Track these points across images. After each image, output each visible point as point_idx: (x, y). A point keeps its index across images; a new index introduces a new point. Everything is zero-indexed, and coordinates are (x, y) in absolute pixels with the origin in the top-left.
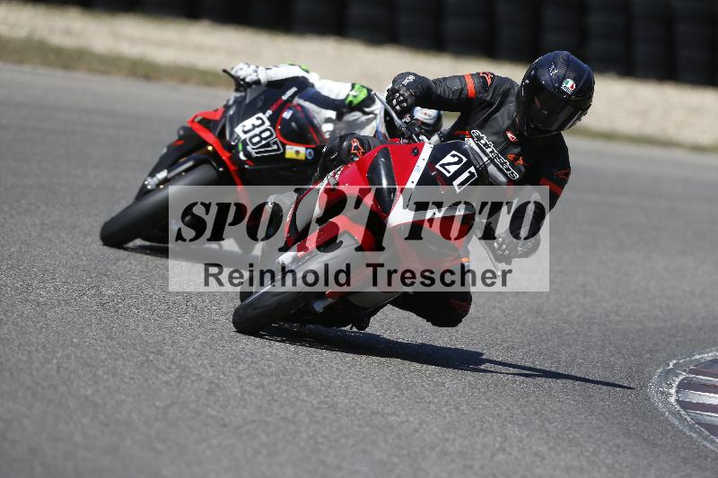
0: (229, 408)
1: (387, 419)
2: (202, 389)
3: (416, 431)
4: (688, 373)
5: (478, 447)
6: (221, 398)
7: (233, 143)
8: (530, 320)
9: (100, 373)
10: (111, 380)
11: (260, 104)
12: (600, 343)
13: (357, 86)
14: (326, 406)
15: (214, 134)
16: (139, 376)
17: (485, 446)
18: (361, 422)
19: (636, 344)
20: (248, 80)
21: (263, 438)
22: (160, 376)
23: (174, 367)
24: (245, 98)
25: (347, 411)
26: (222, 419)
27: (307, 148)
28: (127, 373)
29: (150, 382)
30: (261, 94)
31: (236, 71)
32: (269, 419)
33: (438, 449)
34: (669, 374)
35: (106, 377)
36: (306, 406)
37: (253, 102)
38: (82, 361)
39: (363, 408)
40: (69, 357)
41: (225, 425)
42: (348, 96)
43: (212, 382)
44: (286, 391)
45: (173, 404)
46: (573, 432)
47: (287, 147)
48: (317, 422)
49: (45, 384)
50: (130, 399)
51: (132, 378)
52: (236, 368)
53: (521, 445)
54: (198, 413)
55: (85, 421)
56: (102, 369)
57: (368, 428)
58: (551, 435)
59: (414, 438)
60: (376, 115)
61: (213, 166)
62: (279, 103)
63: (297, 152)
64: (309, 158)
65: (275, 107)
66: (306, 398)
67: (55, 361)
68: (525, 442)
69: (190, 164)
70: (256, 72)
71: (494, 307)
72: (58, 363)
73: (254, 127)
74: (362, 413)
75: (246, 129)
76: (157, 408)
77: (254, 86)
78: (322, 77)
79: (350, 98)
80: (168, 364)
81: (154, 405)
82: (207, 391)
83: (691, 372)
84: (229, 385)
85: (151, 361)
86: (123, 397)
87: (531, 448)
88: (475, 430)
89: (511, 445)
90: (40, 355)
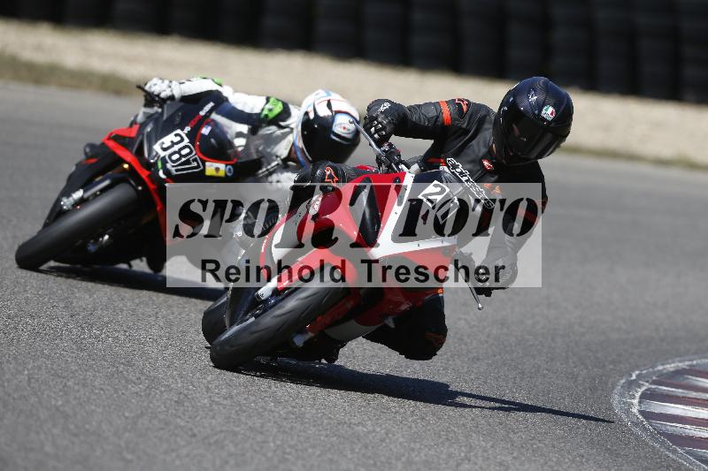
0: (198, 418)
1: (353, 429)
2: (171, 400)
3: (383, 440)
4: (651, 384)
5: (444, 456)
6: (190, 409)
7: (152, 161)
8: (494, 332)
9: (70, 383)
10: (82, 391)
11: (178, 120)
12: (564, 354)
13: (272, 100)
14: (294, 417)
15: (131, 152)
16: (109, 387)
17: (450, 456)
18: (328, 432)
19: (599, 355)
20: (163, 95)
21: (232, 448)
22: (130, 386)
23: (143, 378)
24: (162, 113)
25: (315, 421)
26: (191, 429)
27: (227, 165)
28: (96, 383)
29: (120, 393)
30: (178, 110)
31: (150, 87)
32: (237, 429)
33: (403, 459)
34: (631, 385)
35: (76, 387)
36: (274, 417)
37: (171, 118)
38: (53, 372)
39: (330, 418)
40: (40, 368)
41: (194, 435)
42: (263, 110)
43: (181, 393)
44: (254, 402)
45: (142, 414)
46: (537, 442)
47: (207, 164)
48: (284, 432)
49: (16, 396)
50: (100, 410)
51: (102, 389)
52: (204, 378)
53: (485, 454)
54: (167, 424)
55: (55, 431)
56: (73, 380)
57: (335, 438)
58: (515, 445)
59: (381, 448)
60: (292, 129)
61: (131, 184)
62: (197, 119)
63: (217, 169)
64: (229, 174)
65: (193, 123)
66: (273, 409)
67: (26, 372)
68: (490, 452)
69: (107, 183)
70: (170, 87)
71: (460, 319)
72: (28, 375)
73: (173, 144)
74: (329, 424)
75: (165, 146)
76: (127, 418)
77: (169, 102)
78: (236, 91)
79: (265, 112)
80: (138, 375)
81: (124, 415)
82: (176, 402)
83: (654, 383)
84: (198, 395)
85: (122, 372)
86: (93, 407)
87: (495, 458)
88: (441, 440)
89: (476, 456)
90: (11, 366)
